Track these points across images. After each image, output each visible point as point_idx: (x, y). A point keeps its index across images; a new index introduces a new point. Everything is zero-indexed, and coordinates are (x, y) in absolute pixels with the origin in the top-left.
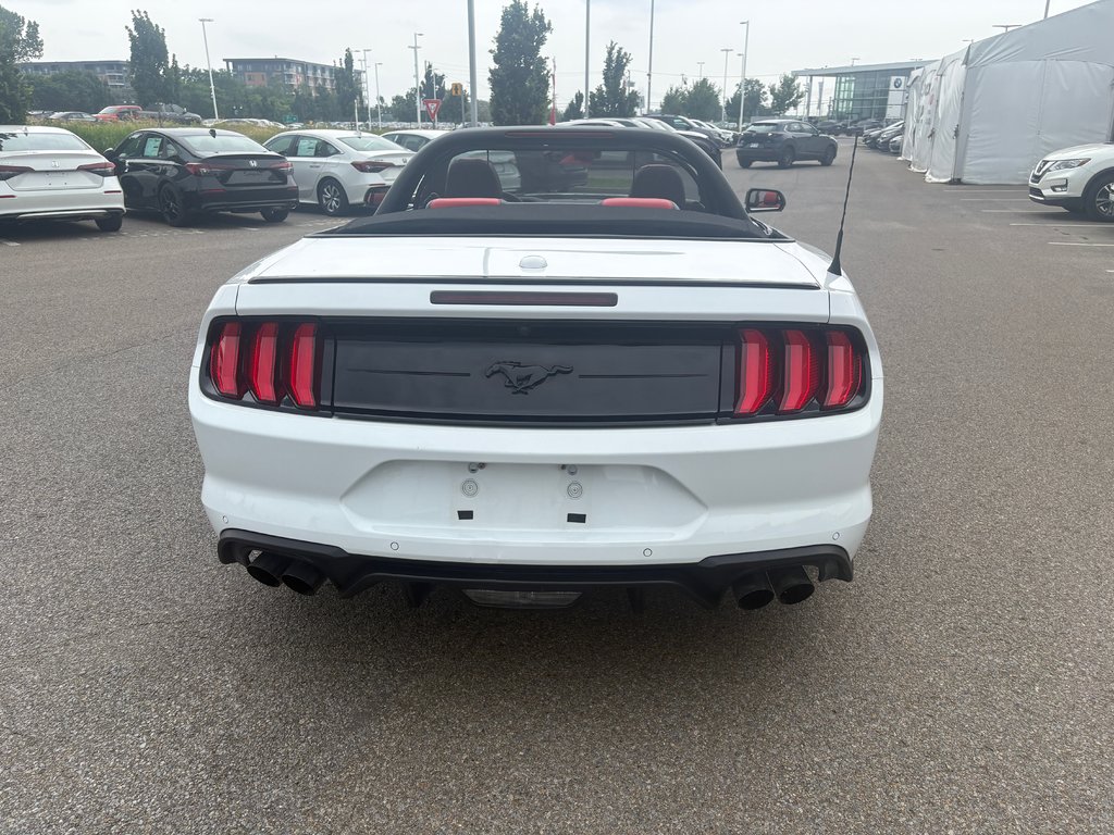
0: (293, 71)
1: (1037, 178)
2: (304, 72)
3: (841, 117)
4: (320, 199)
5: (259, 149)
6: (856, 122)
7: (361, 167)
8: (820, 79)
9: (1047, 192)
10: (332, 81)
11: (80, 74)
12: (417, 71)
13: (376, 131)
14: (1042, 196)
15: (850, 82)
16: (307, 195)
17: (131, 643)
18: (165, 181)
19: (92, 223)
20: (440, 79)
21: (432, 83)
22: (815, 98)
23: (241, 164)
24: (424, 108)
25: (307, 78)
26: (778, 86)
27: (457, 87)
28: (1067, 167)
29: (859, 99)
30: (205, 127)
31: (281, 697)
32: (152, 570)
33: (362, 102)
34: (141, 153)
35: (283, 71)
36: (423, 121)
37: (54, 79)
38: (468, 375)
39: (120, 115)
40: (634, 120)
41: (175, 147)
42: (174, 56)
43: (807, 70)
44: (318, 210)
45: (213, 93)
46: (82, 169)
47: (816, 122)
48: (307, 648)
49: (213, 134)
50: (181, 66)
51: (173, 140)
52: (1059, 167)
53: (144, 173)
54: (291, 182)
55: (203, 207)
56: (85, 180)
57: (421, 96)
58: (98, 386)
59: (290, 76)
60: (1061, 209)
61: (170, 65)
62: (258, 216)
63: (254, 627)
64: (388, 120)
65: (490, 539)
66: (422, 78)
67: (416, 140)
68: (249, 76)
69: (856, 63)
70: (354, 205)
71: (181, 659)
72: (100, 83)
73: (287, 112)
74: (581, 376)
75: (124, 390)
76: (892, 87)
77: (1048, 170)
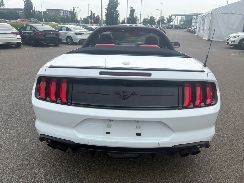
0: (61, 12)
1: (228, 40)
2: (63, 12)
3: (182, 25)
4: (67, 41)
5: (53, 29)
6: (185, 26)
7: (76, 34)
8: (177, 16)
9: (230, 43)
10: (70, 14)
11: (13, 11)
12: (89, 12)
13: (79, 25)
14: (229, 44)
15: (184, 17)
16: (64, 40)
17: (17, 161)
18: (31, 36)
19: (14, 46)
20: (94, 14)
21: (92, 15)
22: (176, 21)
23: (49, 32)
24: (90, 21)
25: (64, 13)
26: (168, 18)
27: (98, 16)
28: (235, 37)
29: (186, 21)
30: (41, 24)
31: (56, 179)
32: (23, 139)
33: (76, 19)
34: (26, 30)
35: (59, 12)
36: (90, 24)
37: (7, 12)
38: (109, 94)
39: (22, 21)
40: (137, 25)
41: (34, 28)
42: (34, 8)
43: (175, 14)
44: (66, 43)
45: (43, 16)
46: (12, 33)
47: (176, 26)
48: (63, 163)
49: (42, 25)
50: (36, 10)
51: (33, 27)
52: (233, 37)
53: (26, 34)
54: (60, 37)
55: (40, 42)
56: (12, 36)
57: (90, 18)
58: (12, 86)
59: (60, 13)
60: (233, 47)
61: (33, 10)
62: (53, 44)
63: (49, 156)
64: (82, 23)
65: (115, 140)
66: (90, 14)
67: (89, 28)
68: (51, 13)
69: (185, 13)
70: (75, 42)
71: (29, 166)
72: (17, 13)
73: (59, 21)
74: (141, 95)
75: (19, 88)
76: (193, 19)
77: (230, 38)
